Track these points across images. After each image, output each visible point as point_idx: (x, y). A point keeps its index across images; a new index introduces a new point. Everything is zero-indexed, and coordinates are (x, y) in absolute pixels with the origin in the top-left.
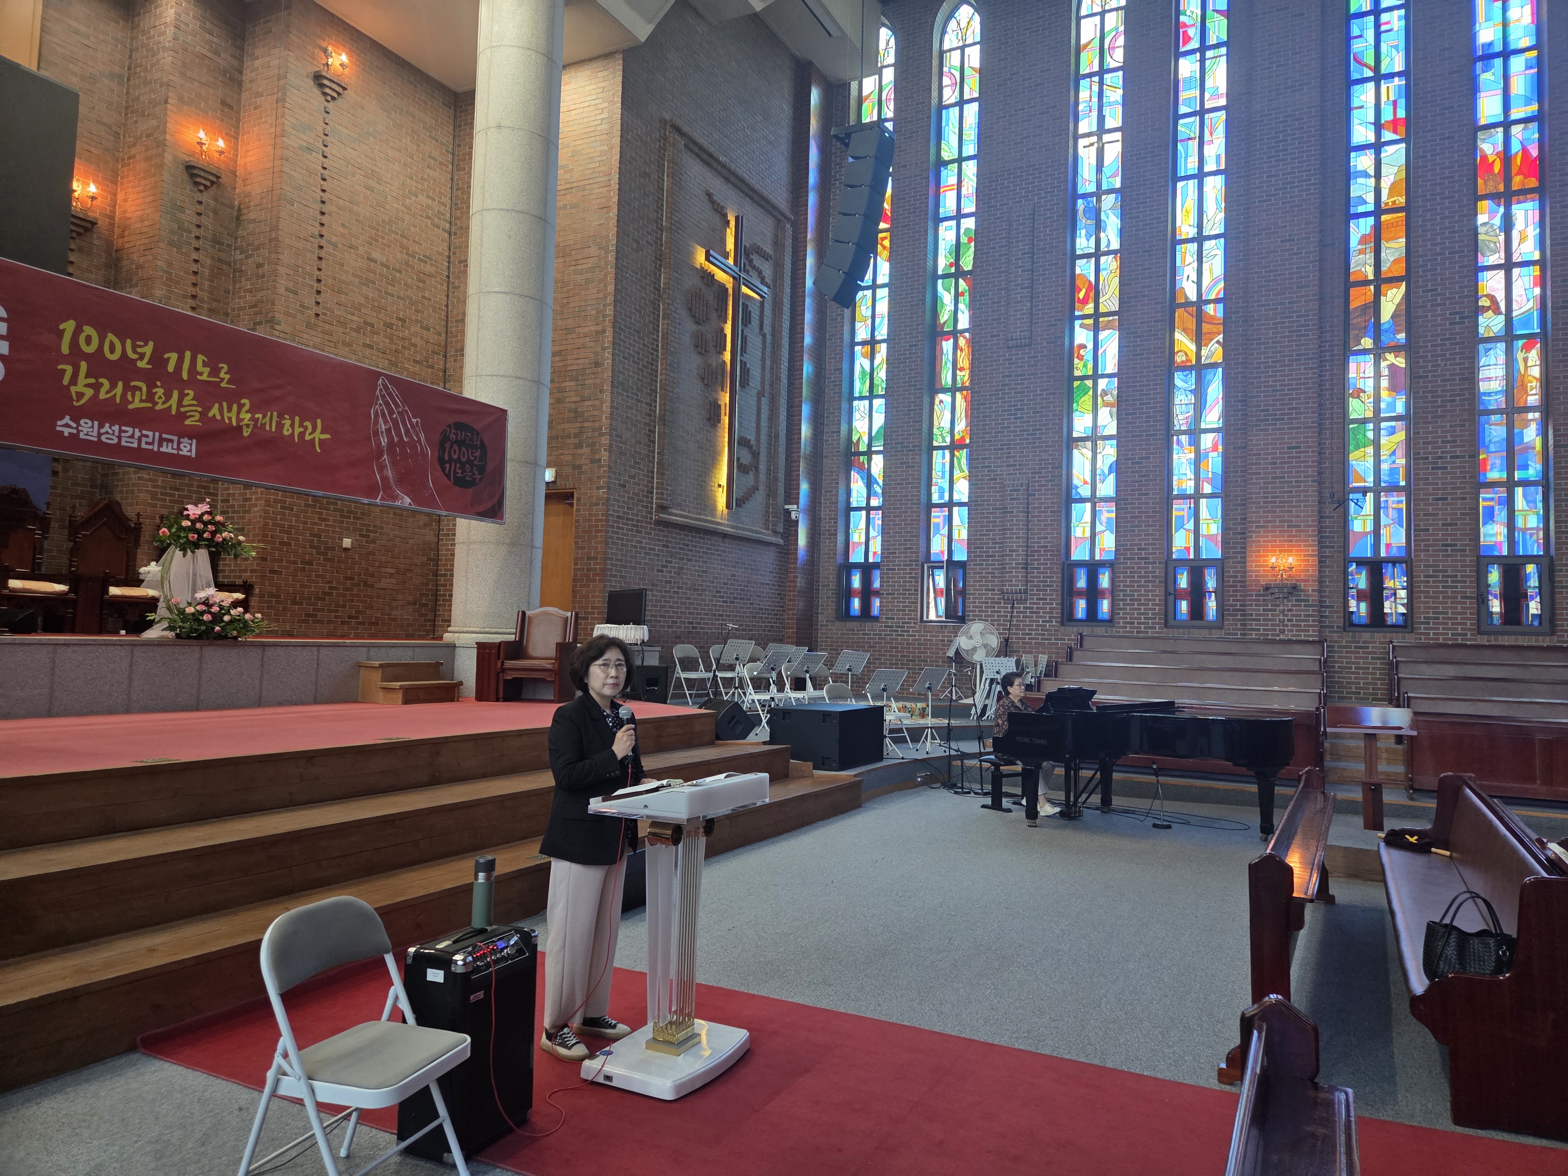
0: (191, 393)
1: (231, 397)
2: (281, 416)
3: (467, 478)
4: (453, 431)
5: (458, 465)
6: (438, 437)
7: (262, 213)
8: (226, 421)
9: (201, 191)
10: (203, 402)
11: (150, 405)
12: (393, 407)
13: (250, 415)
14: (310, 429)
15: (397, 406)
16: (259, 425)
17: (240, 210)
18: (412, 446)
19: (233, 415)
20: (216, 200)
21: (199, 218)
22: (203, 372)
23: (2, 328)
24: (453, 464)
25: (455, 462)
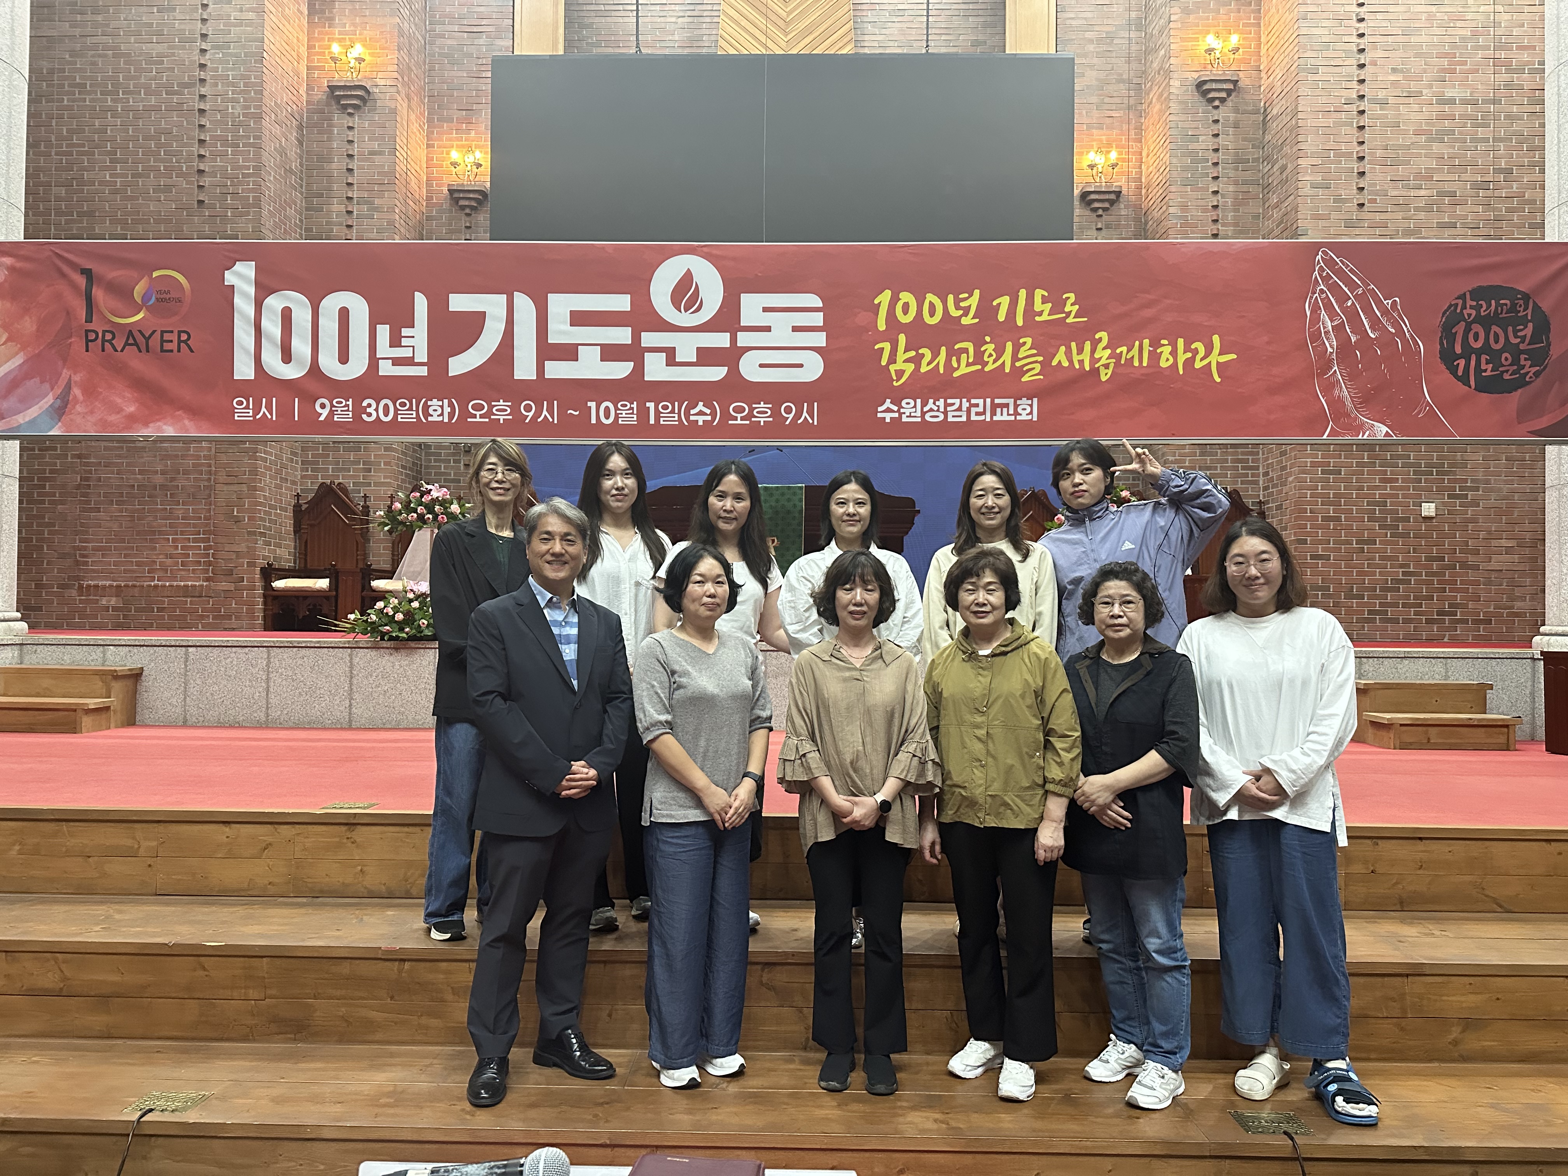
0: (1029, 341)
1: (1082, 334)
2: (1155, 344)
3: (1506, 376)
4: (1470, 303)
5: (1484, 357)
6: (1437, 320)
7: (1283, 101)
8: (1077, 366)
9: (1217, 107)
10: (1045, 350)
11: (979, 367)
12: (1346, 289)
13: (1109, 351)
14: (1202, 352)
15: (1352, 286)
16: (1123, 362)
17: (1265, 110)
18: (1387, 342)
19: (1086, 357)
20: (1236, 111)
21: (1216, 140)
22: (1042, 311)
23: (818, 319)
24: (1473, 357)
25: (1479, 353)
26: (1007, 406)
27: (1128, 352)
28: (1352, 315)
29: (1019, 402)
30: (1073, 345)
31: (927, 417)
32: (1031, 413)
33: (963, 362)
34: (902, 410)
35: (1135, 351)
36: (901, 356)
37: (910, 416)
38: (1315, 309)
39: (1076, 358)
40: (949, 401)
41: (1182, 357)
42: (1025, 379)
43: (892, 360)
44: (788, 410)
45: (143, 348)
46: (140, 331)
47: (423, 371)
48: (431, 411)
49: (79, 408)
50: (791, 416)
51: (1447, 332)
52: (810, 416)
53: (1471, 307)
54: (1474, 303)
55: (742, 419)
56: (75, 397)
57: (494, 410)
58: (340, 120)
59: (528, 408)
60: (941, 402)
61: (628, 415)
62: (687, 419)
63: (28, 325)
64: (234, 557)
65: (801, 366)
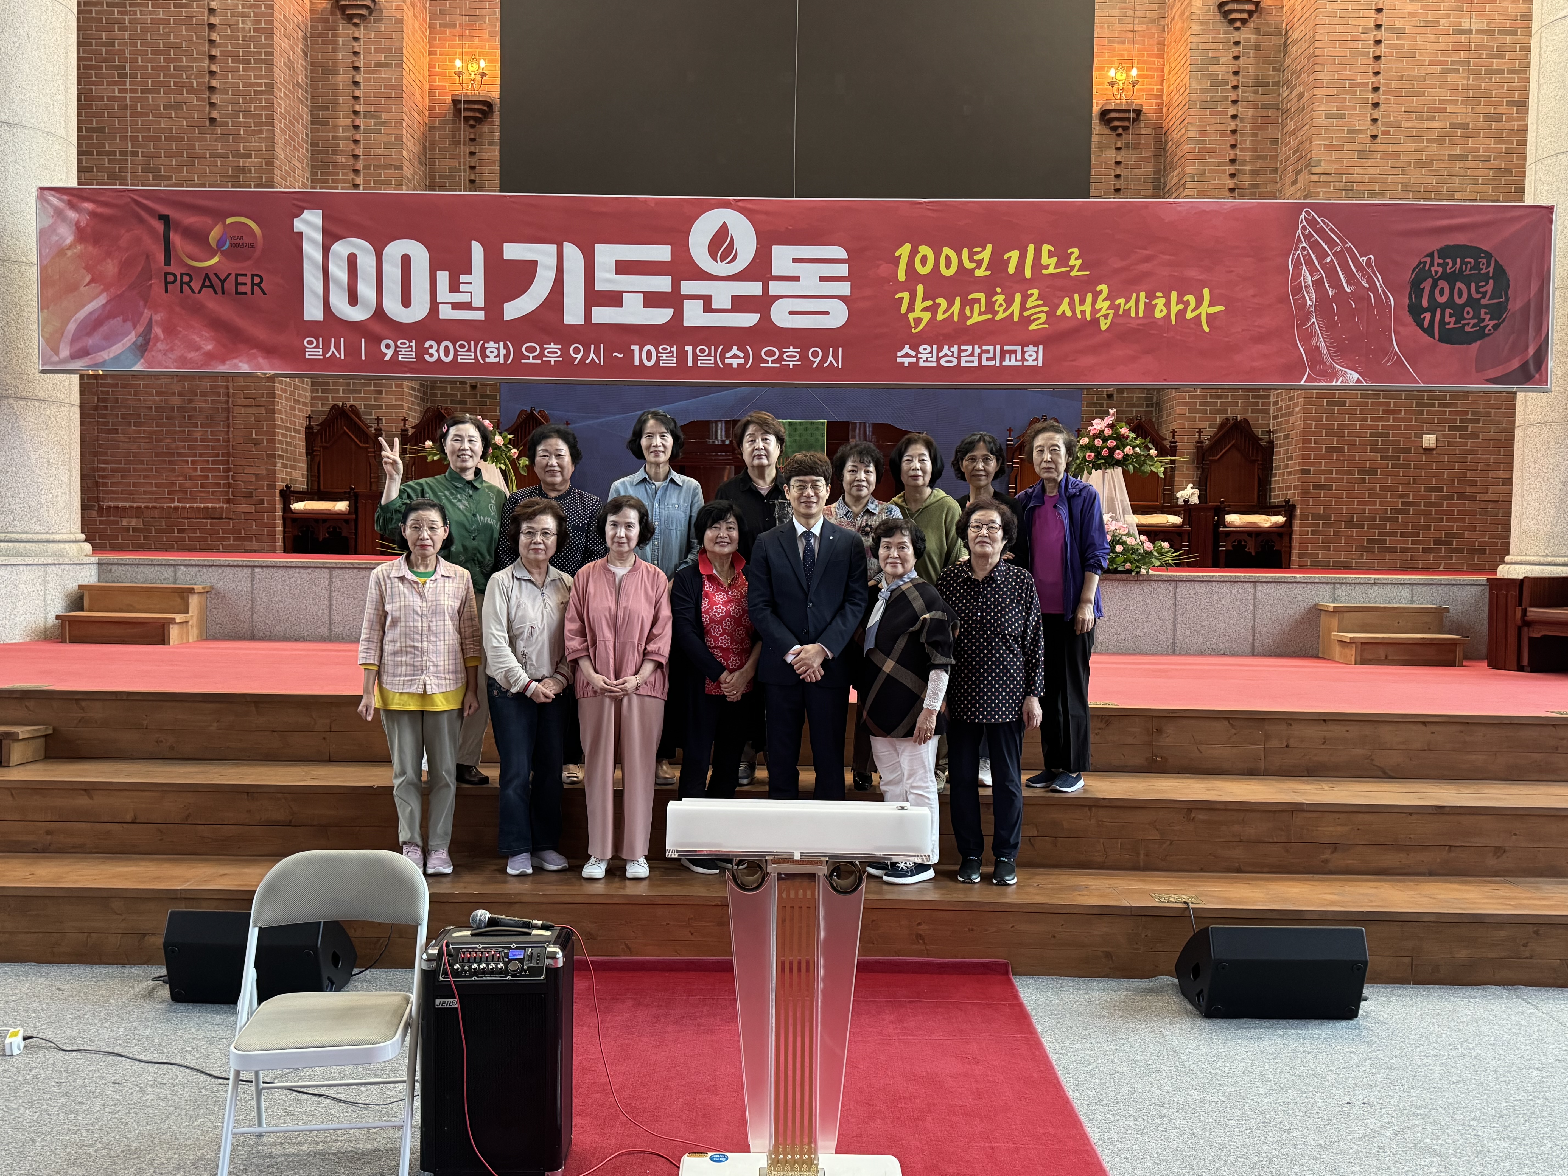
0: (1036, 292)
1: (1085, 287)
2: (1151, 296)
3: (1467, 329)
4: (1437, 260)
5: (1448, 311)
6: (1408, 276)
7: (1303, 27)
8: (1079, 316)
9: (1238, 29)
10: (1050, 300)
11: (990, 316)
12: (1326, 247)
13: (1108, 303)
14: (1193, 303)
15: (1331, 243)
16: (1121, 312)
17: (1286, 32)
18: (1360, 296)
19: (1087, 308)
20: (1258, 32)
21: (1237, 62)
22: (1049, 265)
23: (843, 270)
24: (1438, 311)
25: (1443, 307)
26: (1015, 352)
27: (1126, 303)
28: (1331, 272)
29: (1026, 349)
30: (1076, 296)
31: (943, 362)
32: (1037, 359)
33: (976, 312)
34: (920, 356)
35: (1132, 303)
36: (919, 305)
37: (927, 361)
38: (1297, 265)
39: (1078, 309)
40: (963, 347)
41: (1175, 308)
42: (1032, 327)
43: (911, 308)
44: (815, 354)
45: (219, 291)
46: (216, 275)
47: (480, 315)
48: (488, 352)
49: (160, 346)
50: (818, 360)
51: (1416, 286)
52: (835, 360)
53: (1439, 265)
54: (1441, 261)
55: (773, 362)
56: (156, 336)
57: (546, 352)
58: (344, 30)
59: (577, 351)
60: (955, 349)
61: (668, 357)
62: (723, 362)
63: (110, 268)
64: (253, 479)
65: (827, 313)
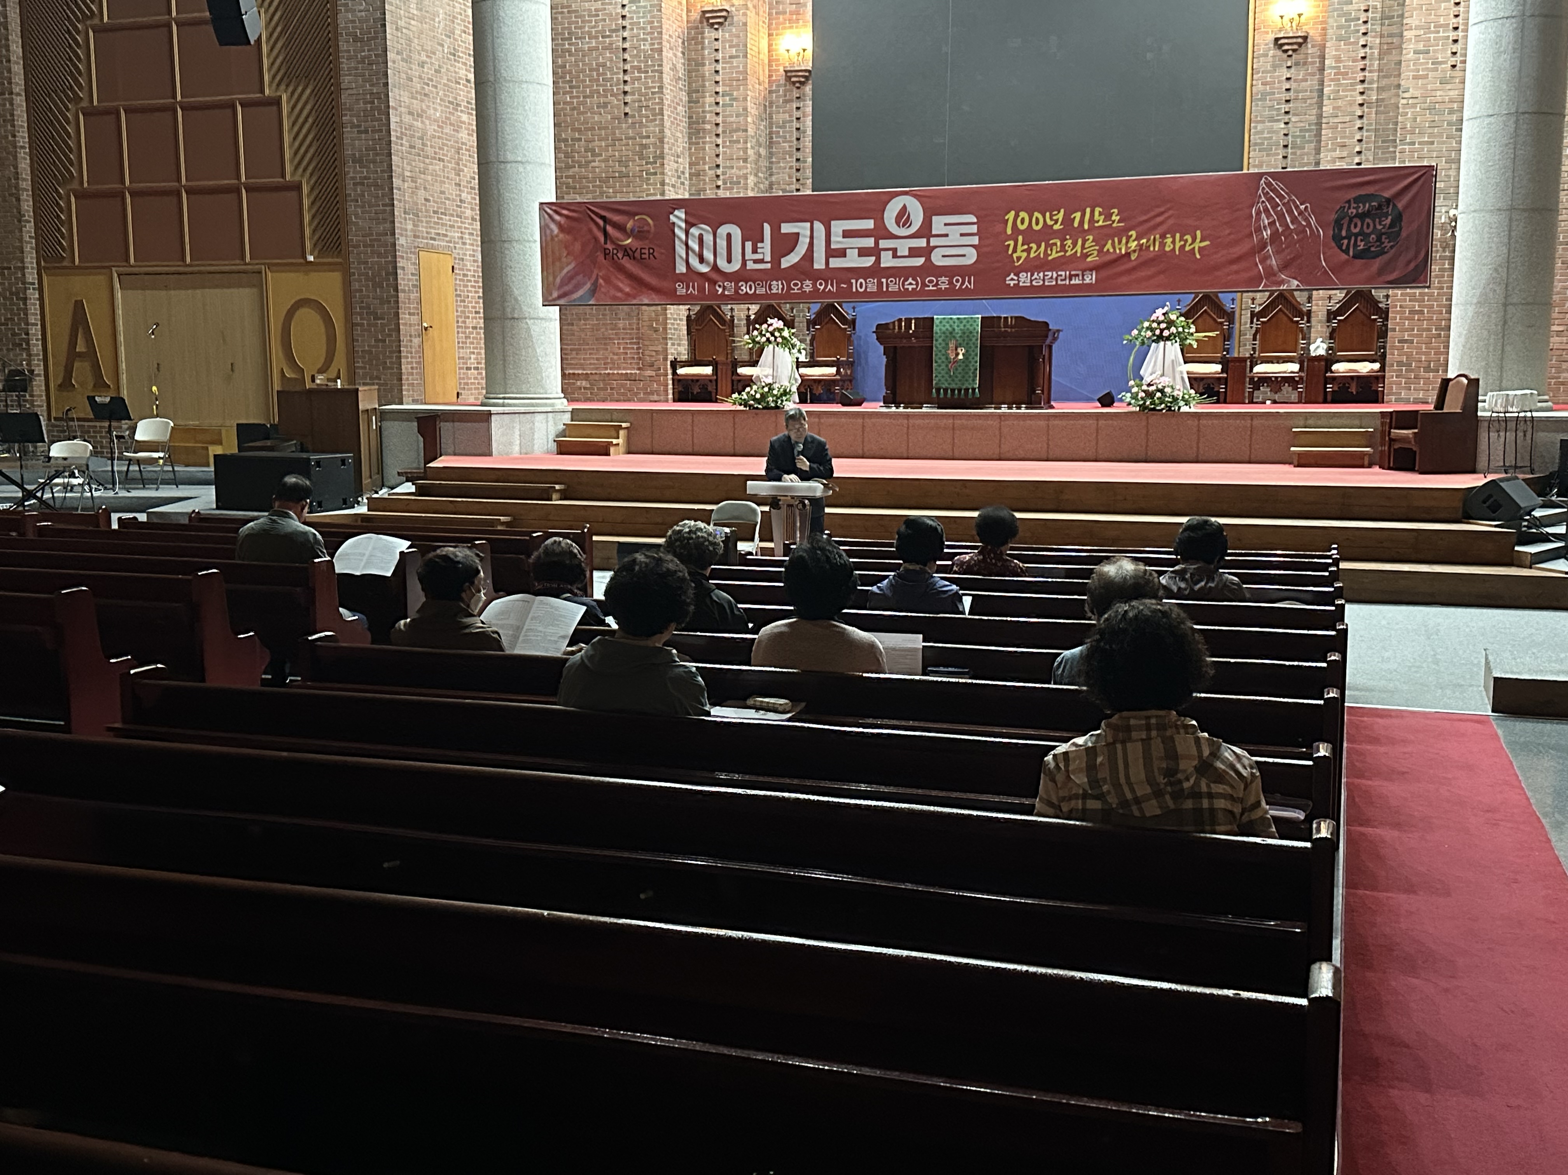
0: (1091, 238)
1: (1122, 233)
2: (1163, 237)
3: (1373, 249)
4: (1353, 205)
5: (1359, 238)
6: (1333, 217)
8: (1118, 251)
10: (1100, 242)
11: (1062, 253)
12: (1278, 200)
13: (1136, 243)
14: (1190, 241)
15: (1281, 197)
16: (1144, 248)
18: (1301, 231)
19: (1123, 246)
22: (1099, 220)
23: (974, 229)
24: (1353, 238)
25: (1356, 235)
26: (1078, 275)
27: (1147, 242)
28: (1281, 216)
29: (1085, 273)
30: (1116, 240)
31: (1034, 283)
32: (1091, 279)
33: (1054, 252)
34: (1020, 279)
35: (1151, 242)
36: (1020, 248)
37: (1024, 282)
38: (1258, 213)
39: (1118, 247)
41: (1178, 245)
42: (1089, 259)
43: (1015, 251)
44: (957, 281)
45: (632, 257)
46: (630, 248)
47: (769, 266)
48: (773, 287)
50: (959, 284)
52: (968, 285)
55: (933, 287)
56: (600, 284)
57: (804, 286)
58: (710, 34)
59: (821, 284)
60: (1041, 274)
61: (872, 285)
62: (904, 288)
63: (577, 246)
64: (654, 354)
65: (965, 256)
